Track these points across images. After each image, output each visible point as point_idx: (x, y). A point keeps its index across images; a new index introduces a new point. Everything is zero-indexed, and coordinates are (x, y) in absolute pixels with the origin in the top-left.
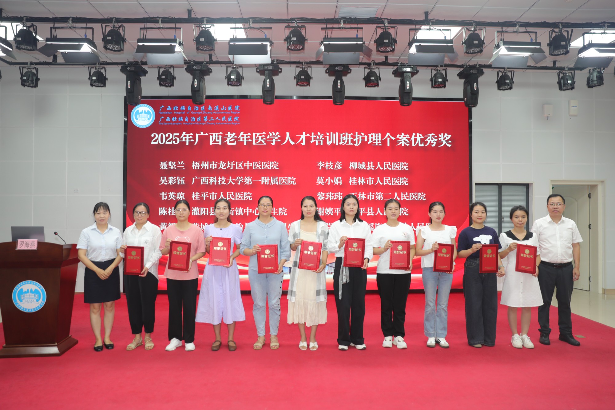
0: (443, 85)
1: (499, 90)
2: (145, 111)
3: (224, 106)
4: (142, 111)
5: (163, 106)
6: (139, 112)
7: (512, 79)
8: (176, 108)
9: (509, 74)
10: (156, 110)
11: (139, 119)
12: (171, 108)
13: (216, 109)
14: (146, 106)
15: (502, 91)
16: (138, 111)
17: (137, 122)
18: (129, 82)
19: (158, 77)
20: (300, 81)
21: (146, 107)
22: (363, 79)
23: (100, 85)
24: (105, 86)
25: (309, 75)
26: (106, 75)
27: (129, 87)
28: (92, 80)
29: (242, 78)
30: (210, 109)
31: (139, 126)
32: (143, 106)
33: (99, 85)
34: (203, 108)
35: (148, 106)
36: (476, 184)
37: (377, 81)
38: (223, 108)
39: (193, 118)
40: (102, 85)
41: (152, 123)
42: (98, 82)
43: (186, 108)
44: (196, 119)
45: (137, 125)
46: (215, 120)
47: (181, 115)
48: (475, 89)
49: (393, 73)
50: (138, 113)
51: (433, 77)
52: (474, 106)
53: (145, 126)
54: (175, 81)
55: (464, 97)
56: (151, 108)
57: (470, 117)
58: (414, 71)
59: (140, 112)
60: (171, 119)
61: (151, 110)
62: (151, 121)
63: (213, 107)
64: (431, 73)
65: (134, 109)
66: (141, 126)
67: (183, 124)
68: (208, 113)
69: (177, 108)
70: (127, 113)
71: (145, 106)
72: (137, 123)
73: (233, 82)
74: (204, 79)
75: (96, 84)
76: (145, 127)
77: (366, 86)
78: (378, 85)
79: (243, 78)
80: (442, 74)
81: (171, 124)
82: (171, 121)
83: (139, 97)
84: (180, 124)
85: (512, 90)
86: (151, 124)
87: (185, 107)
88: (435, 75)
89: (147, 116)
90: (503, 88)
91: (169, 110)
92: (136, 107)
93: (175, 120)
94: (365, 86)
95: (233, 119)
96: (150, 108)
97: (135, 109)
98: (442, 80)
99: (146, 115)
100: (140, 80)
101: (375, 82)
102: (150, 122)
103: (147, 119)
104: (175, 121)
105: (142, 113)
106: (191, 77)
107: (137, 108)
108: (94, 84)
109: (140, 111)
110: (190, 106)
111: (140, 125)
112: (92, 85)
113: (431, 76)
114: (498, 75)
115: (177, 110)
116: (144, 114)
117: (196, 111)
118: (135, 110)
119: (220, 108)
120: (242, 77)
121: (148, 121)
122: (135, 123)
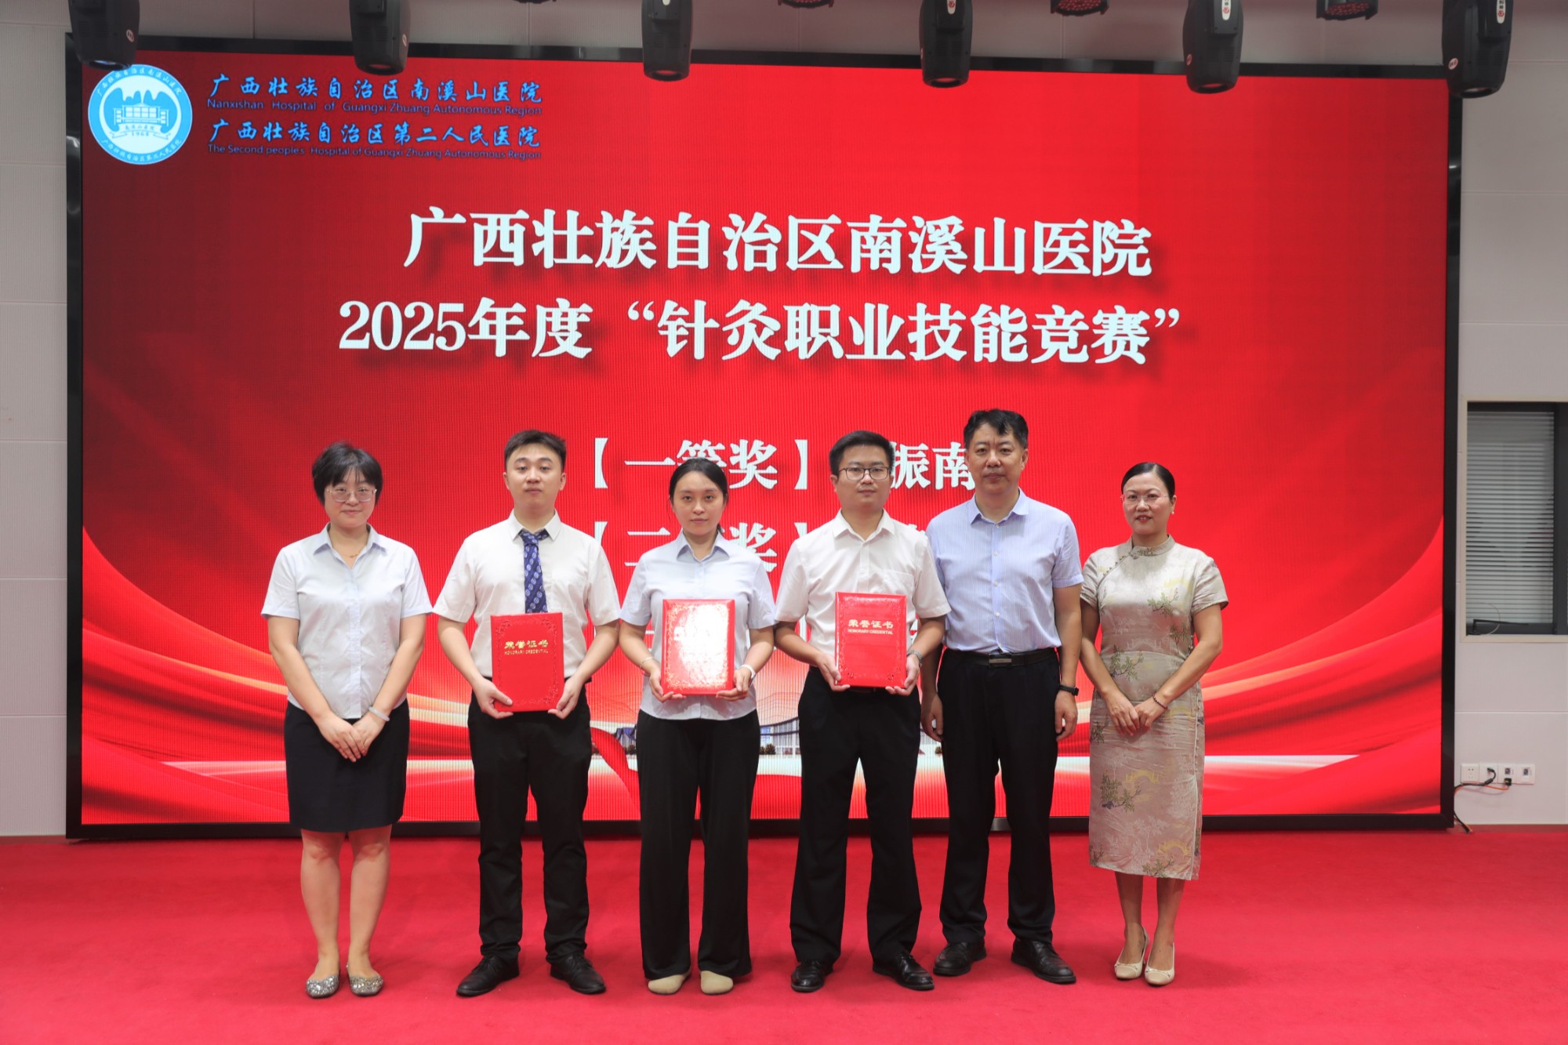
2: (148, 93)
3: (475, 84)
4: (137, 94)
5: (223, 78)
6: (124, 98)
8: (278, 86)
10: (196, 92)
11: (122, 127)
12: (258, 86)
13: (443, 93)
14: (151, 73)
16: (119, 91)
17: (114, 141)
21: (153, 76)
30: (419, 94)
31: (123, 154)
32: (138, 73)
34: (391, 90)
35: (160, 72)
36: (1473, 407)
38: (472, 93)
39: (350, 128)
41: (180, 143)
43: (322, 86)
44: (363, 135)
45: (117, 151)
46: (440, 136)
47: (300, 116)
48: (1500, 21)
52: (1476, 95)
53: (149, 158)
55: (1448, 58)
56: (172, 84)
59: (129, 98)
60: (261, 131)
61: (173, 89)
62: (177, 137)
63: (433, 86)
65: (103, 83)
66: (133, 155)
67: (307, 151)
68: (414, 110)
69: (285, 88)
71: (146, 74)
76: (150, 161)
81: (259, 150)
82: (259, 140)
84: (295, 151)
86: (175, 149)
87: (316, 84)
89: (158, 115)
91: (251, 94)
92: (110, 77)
93: (278, 136)
94: (1051, 12)
95: (512, 135)
96: (170, 80)
97: (105, 85)
99: (153, 110)
102: (172, 142)
103: (158, 128)
104: (278, 139)
105: (135, 100)
107: (116, 80)
109: (128, 93)
110: (338, 81)
111: (127, 153)
115: (283, 94)
116: (142, 105)
117: (362, 101)
118: (104, 91)
119: (460, 90)
121: (164, 135)
122: (107, 145)
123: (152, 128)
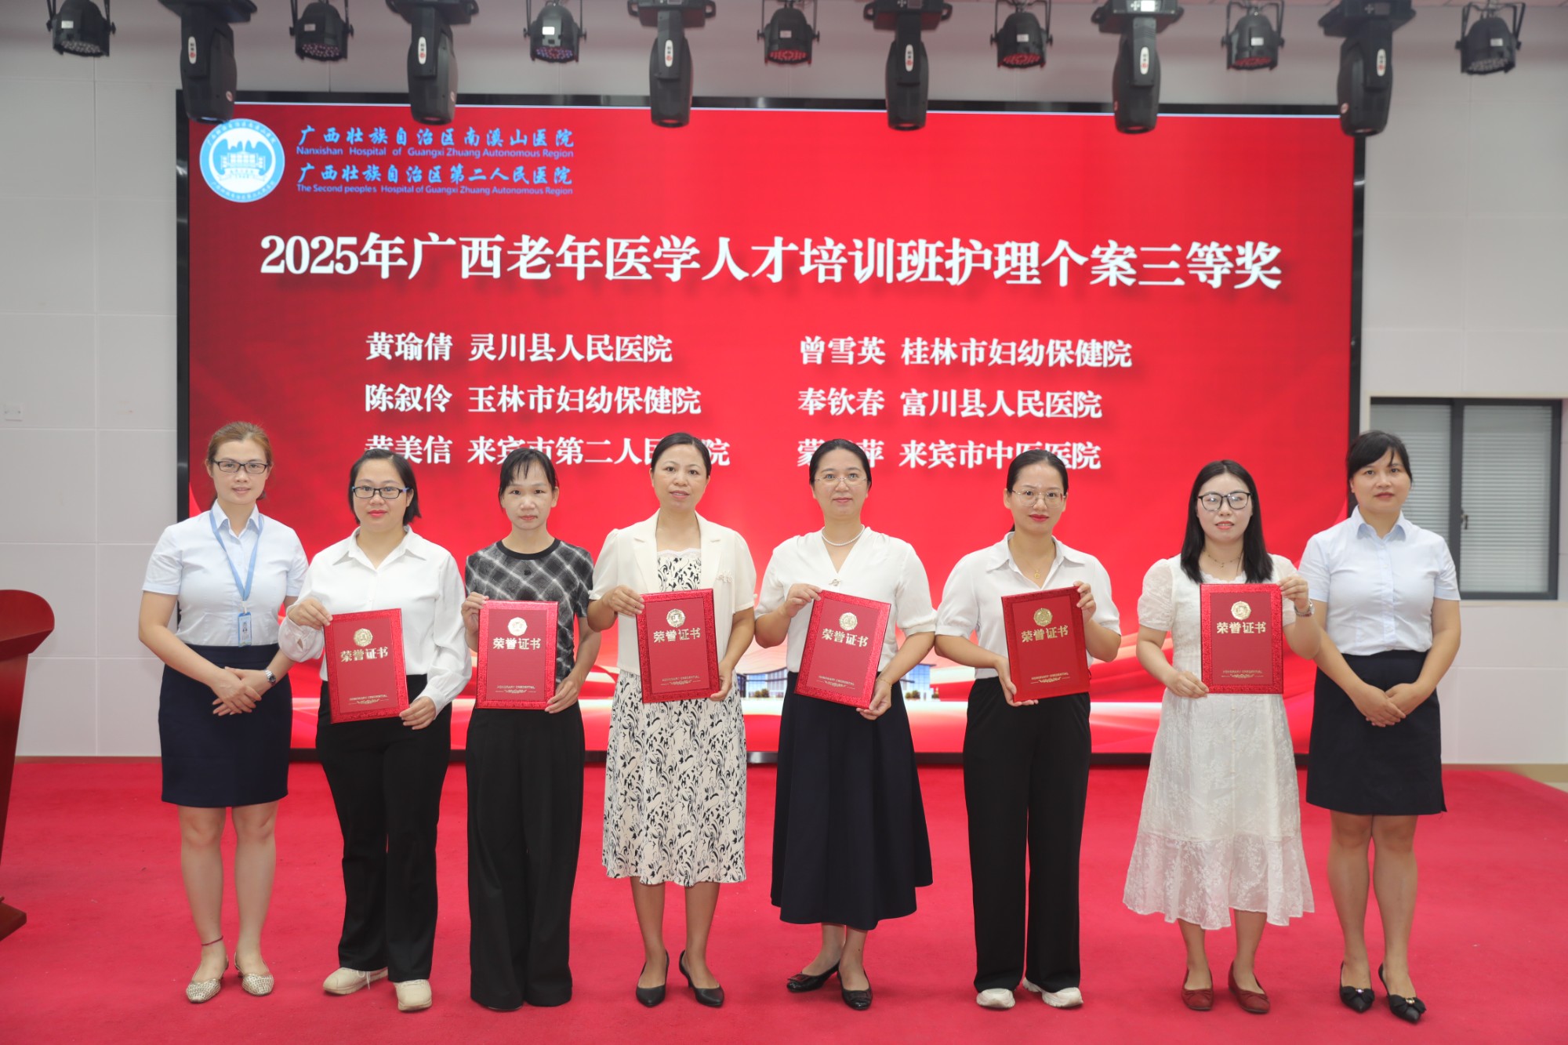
0: (1267, 59)
1: (1466, 76)
2: (249, 143)
3: (518, 132)
4: (240, 144)
5: (310, 129)
6: (229, 147)
7: (1516, 33)
8: (355, 135)
9: (1507, 17)
10: (288, 141)
11: (227, 171)
12: (338, 136)
13: (491, 140)
14: (251, 125)
15: (1476, 78)
16: (224, 142)
17: (220, 182)
18: (192, 40)
19: (292, 25)
20: (776, 47)
21: (254, 128)
22: (992, 40)
23: (89, 47)
24: (108, 54)
25: (809, 26)
26: (108, 16)
27: (193, 60)
28: (59, 31)
29: (581, 35)
30: (471, 141)
31: (228, 194)
32: (241, 126)
33: (87, 50)
34: (448, 138)
35: (259, 125)
36: (1376, 401)
37: (1040, 46)
38: (515, 139)
39: (414, 169)
40: (95, 49)
41: (275, 184)
42: (83, 39)
43: (391, 136)
44: (425, 175)
45: (223, 191)
46: (488, 176)
47: (374, 160)
48: (1381, 72)
49: (1094, 20)
50: (223, 148)
51: (1233, 33)
52: (1374, 133)
53: (249, 196)
54: (350, 40)
55: (1341, 101)
56: (268, 135)
57: (1359, 170)
58: (1167, 12)
59: (233, 148)
60: (340, 173)
61: (269, 139)
62: (273, 178)
63: (482, 132)
64: (1228, 16)
65: (212, 135)
66: (236, 194)
67: (379, 189)
68: (468, 153)
69: (361, 137)
70: (188, 148)
71: (247, 126)
72: (222, 183)
73: (548, 48)
74: (450, 35)
75: (75, 45)
76: (250, 199)
77: (1001, 63)
78: (1041, 62)
79: (585, 36)
80: (1264, 22)
81: (339, 189)
82: (339, 181)
83: (229, 96)
84: (368, 189)
85: (1512, 73)
86: (271, 189)
87: (387, 133)
88: (1240, 27)
89: (256, 161)
90: (1480, 65)
91: (332, 143)
92: (217, 130)
93: (354, 177)
94: (999, 65)
95: (549, 175)
96: (267, 132)
97: (214, 137)
98: (1265, 41)
99: (253, 156)
100: (229, 35)
101: (1033, 50)
102: (269, 183)
103: (257, 172)
104: (354, 180)
105: (238, 149)
106: (406, 28)
107: (223, 132)
108: (67, 44)
109: (232, 143)
110: (404, 130)
111: (231, 193)
112: (60, 48)
113: (1228, 30)
114: (1465, 19)
115: (359, 142)
116: (244, 152)
117: (424, 147)
118: (212, 141)
119: (505, 137)
120: (580, 30)
121: (261, 177)
122: (214, 186)
123: (252, 172)
